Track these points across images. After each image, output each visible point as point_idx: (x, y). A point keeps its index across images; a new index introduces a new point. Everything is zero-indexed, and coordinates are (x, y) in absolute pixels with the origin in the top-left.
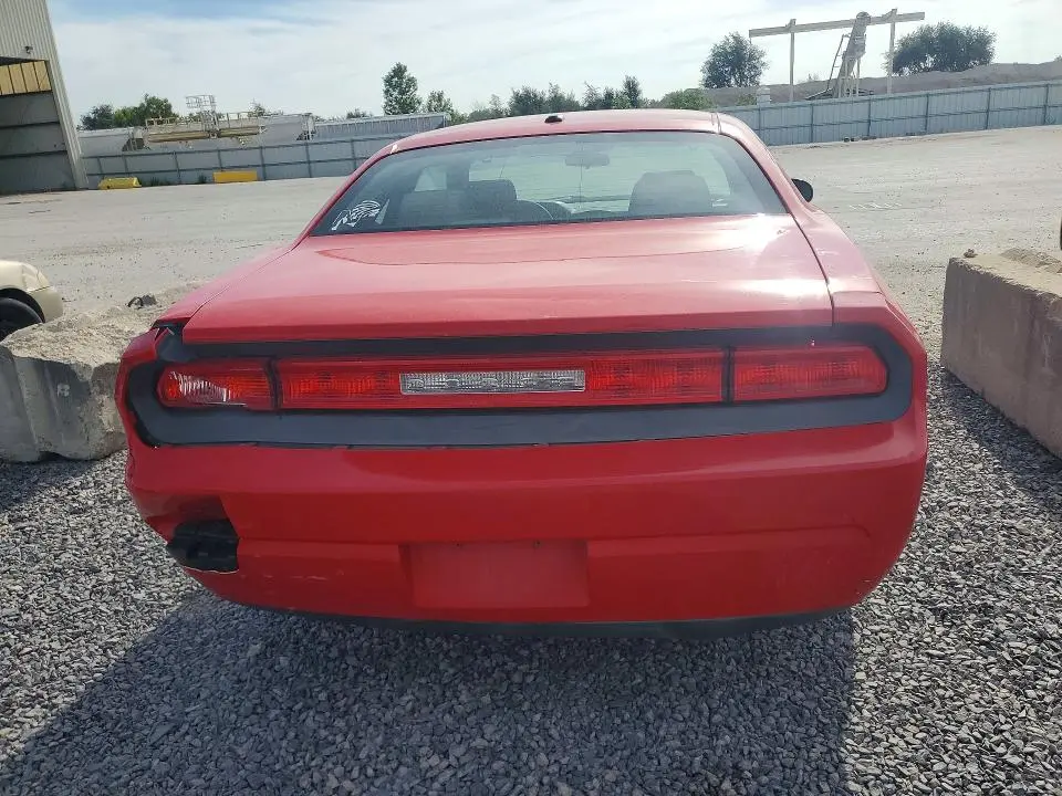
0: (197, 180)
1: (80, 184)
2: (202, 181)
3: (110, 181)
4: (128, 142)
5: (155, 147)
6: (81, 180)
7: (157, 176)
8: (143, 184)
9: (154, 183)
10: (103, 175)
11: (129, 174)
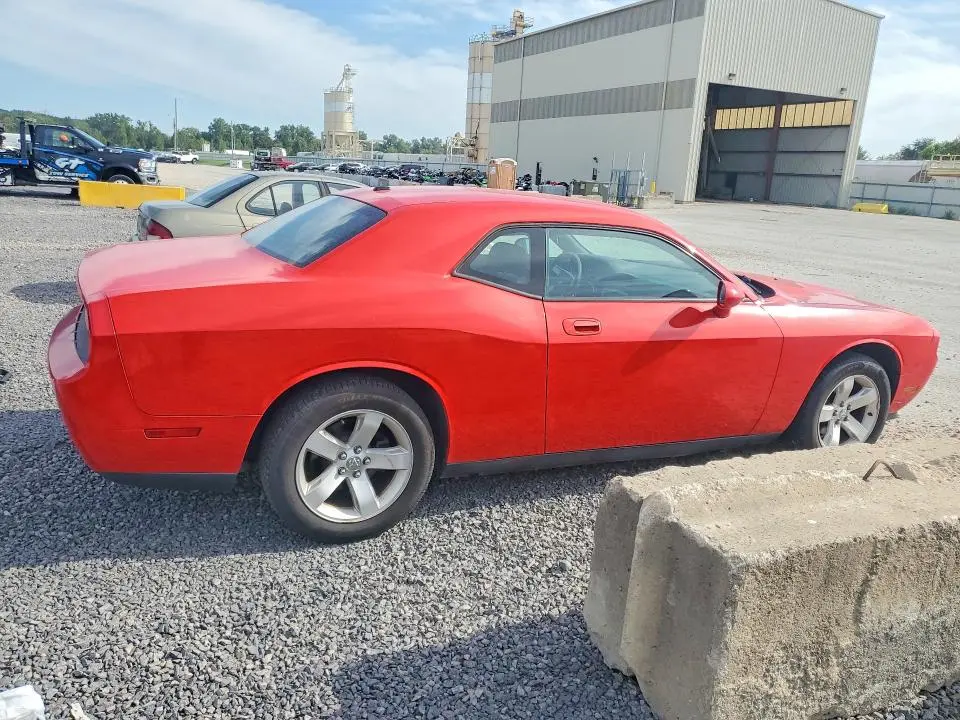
0: (943, 214)
1: (841, 204)
2: (949, 217)
3: (865, 205)
4: (918, 175)
5: (941, 181)
6: (843, 200)
7: (911, 207)
8: (891, 211)
9: (902, 212)
10: (862, 199)
11: (884, 201)
